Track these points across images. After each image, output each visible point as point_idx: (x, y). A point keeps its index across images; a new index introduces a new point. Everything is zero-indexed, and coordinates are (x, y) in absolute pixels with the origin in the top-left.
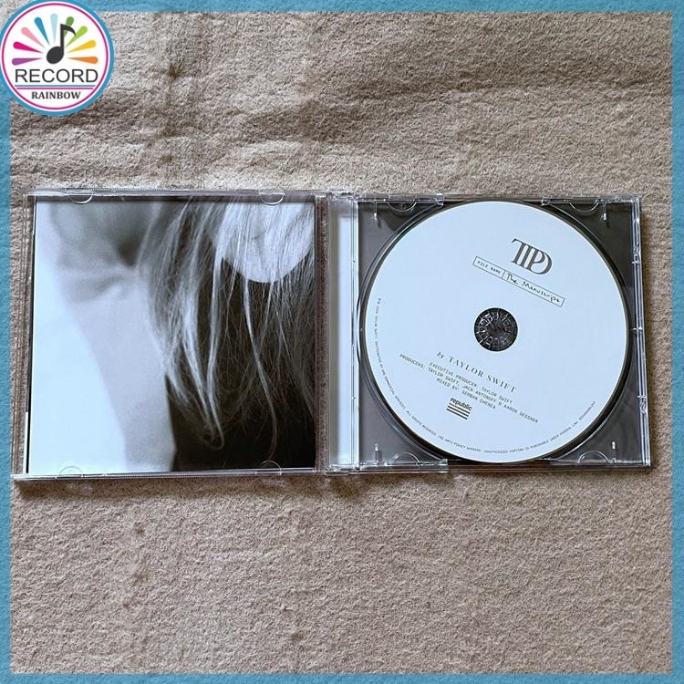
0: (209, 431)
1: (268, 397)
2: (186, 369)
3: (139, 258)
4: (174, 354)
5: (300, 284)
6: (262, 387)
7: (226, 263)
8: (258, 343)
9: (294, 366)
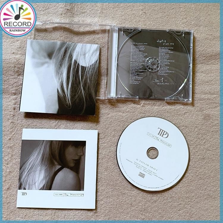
0: (68, 104)
1: (84, 96)
2: (63, 87)
3: (53, 58)
4: (60, 83)
5: (94, 68)
6: (82, 93)
7: (75, 61)
8: (82, 82)
9: (91, 89)
